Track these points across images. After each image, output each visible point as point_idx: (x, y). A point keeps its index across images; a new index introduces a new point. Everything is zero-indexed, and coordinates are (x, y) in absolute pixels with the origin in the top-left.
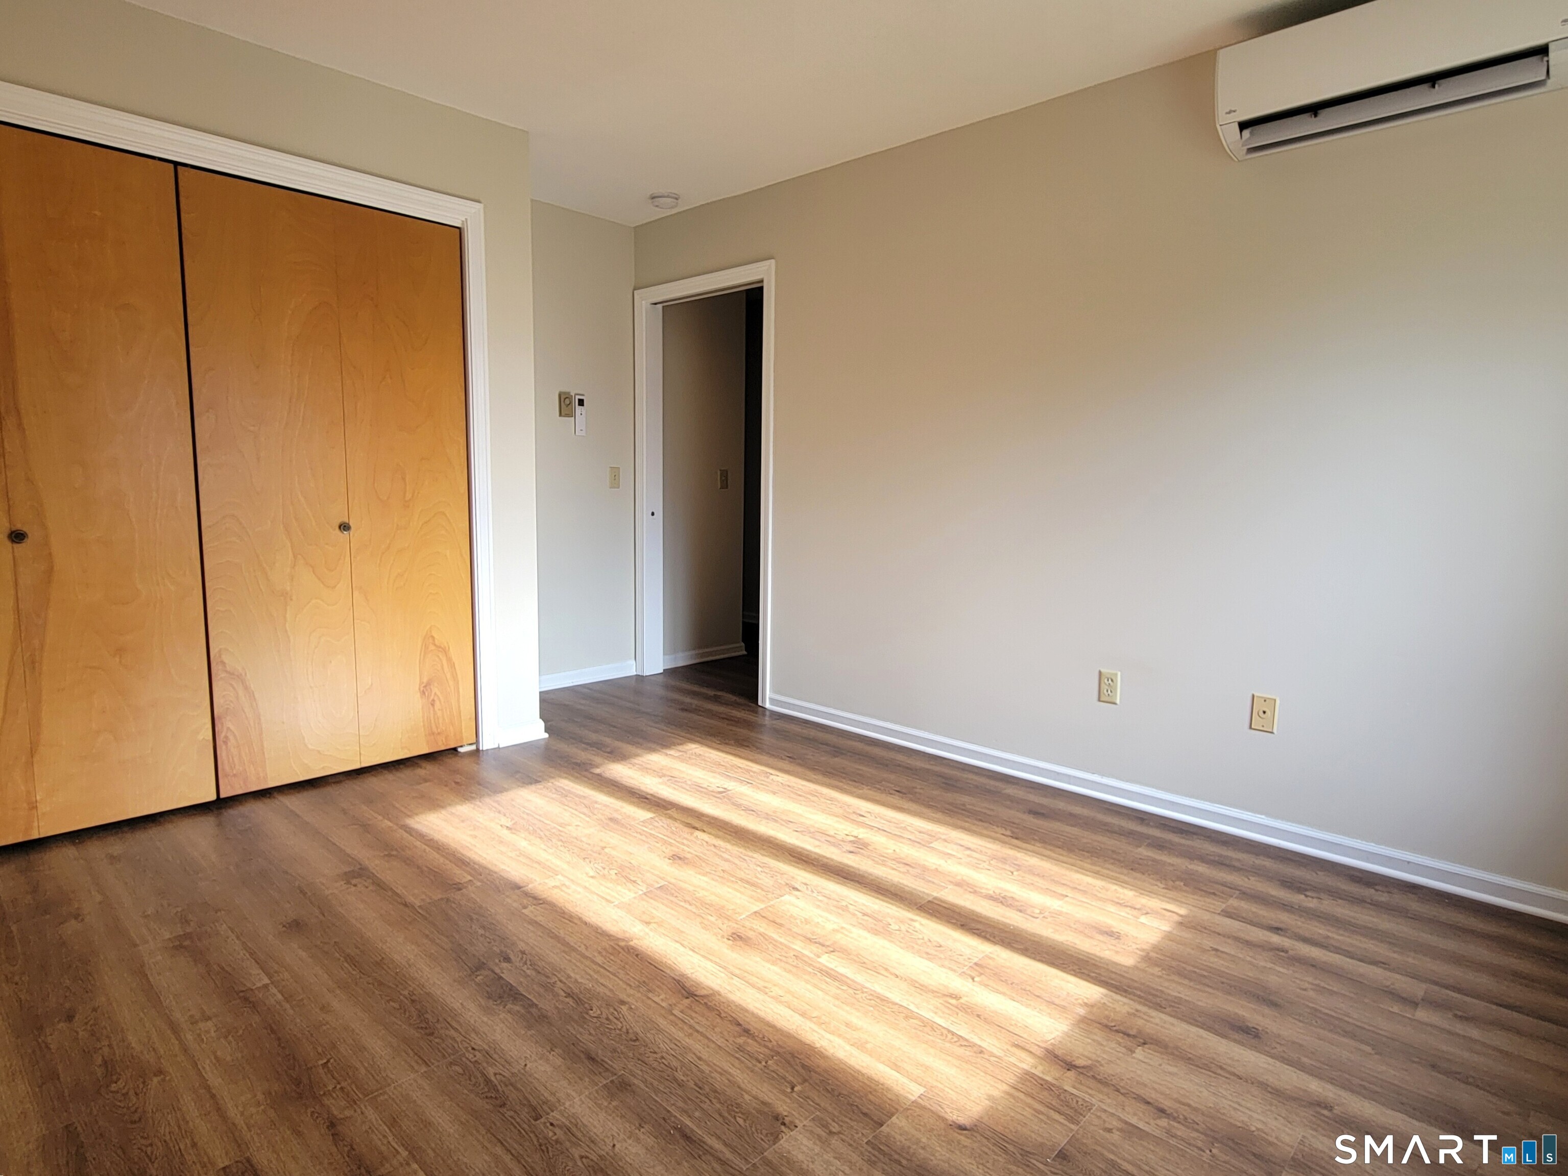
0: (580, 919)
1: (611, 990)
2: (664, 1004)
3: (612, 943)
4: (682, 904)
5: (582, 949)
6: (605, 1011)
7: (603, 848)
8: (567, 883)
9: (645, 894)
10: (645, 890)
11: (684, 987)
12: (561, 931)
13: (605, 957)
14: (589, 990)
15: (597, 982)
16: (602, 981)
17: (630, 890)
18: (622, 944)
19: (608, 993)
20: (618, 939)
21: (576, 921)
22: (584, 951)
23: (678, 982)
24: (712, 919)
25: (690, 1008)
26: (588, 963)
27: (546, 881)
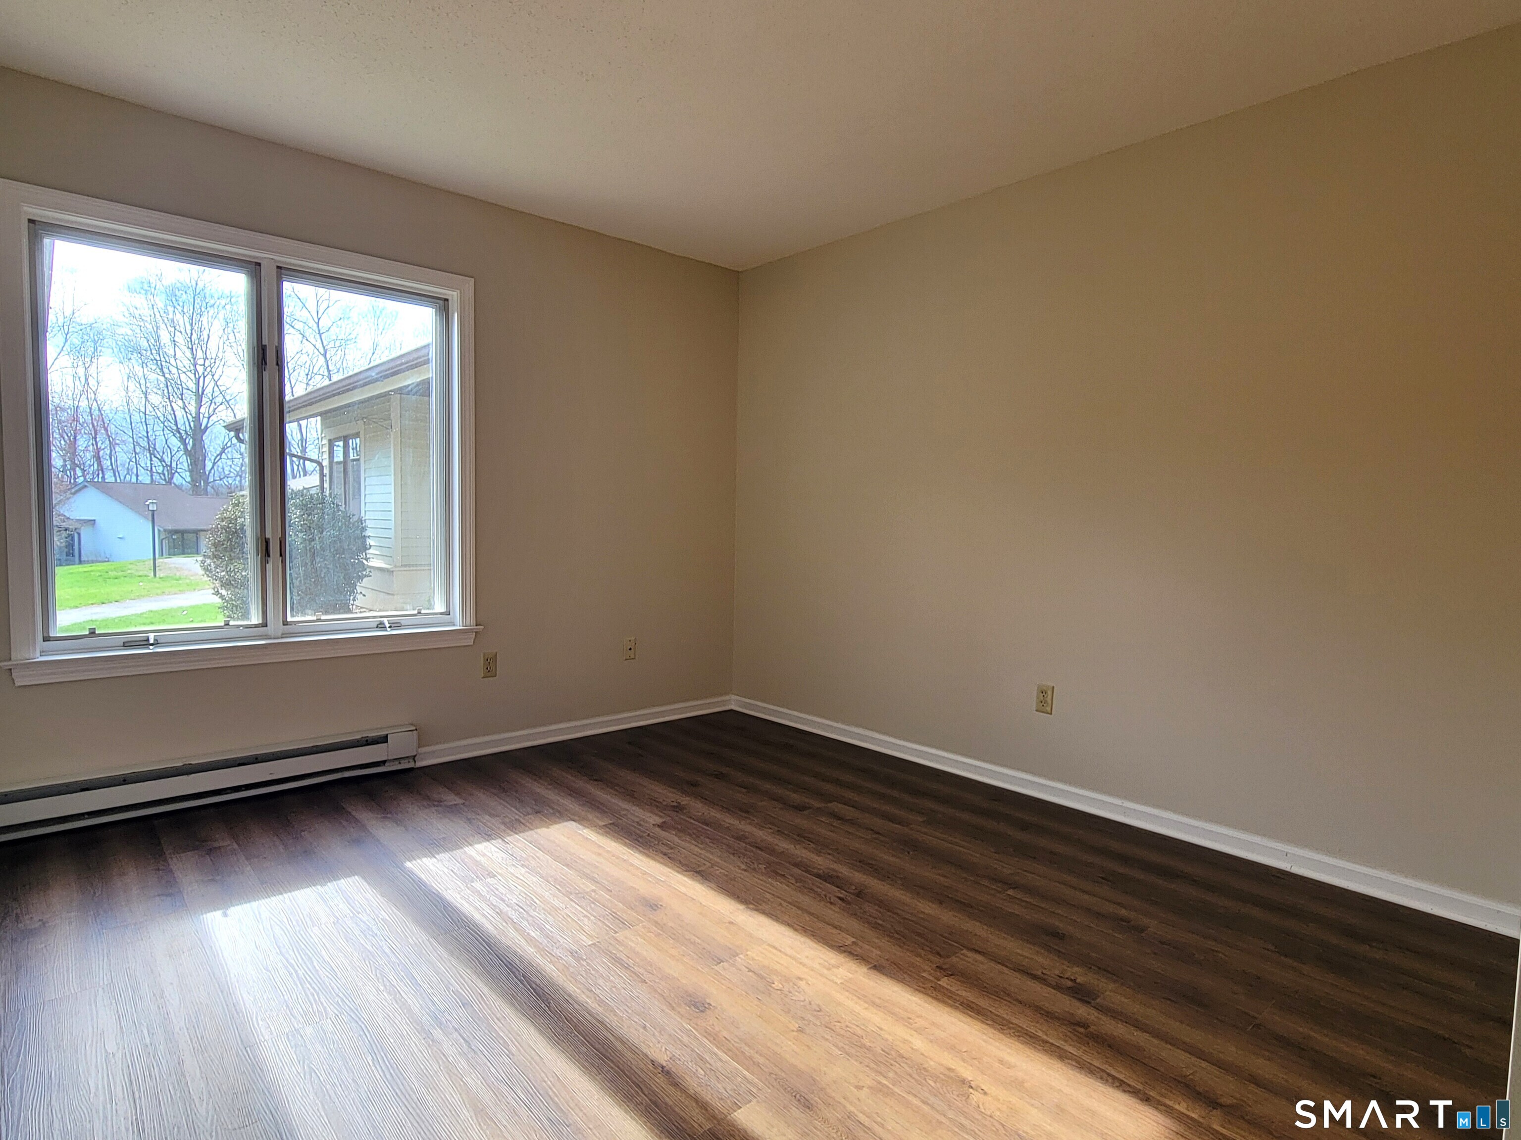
0: (796, 930)
1: (754, 876)
2: (717, 868)
3: (760, 907)
4: (698, 941)
5: (785, 904)
6: (756, 866)
7: (800, 1030)
8: (825, 971)
9: (737, 955)
10: (737, 958)
11: (702, 876)
12: (808, 919)
13: (764, 897)
14: (769, 877)
15: (765, 882)
16: (762, 882)
17: (753, 959)
18: (751, 906)
19: (756, 875)
20: (756, 910)
21: (798, 927)
22: (783, 902)
23: (706, 879)
24: (670, 924)
25: (699, 866)
26: (776, 894)
27: (851, 976)
